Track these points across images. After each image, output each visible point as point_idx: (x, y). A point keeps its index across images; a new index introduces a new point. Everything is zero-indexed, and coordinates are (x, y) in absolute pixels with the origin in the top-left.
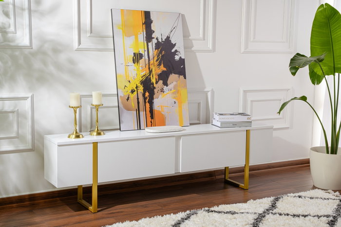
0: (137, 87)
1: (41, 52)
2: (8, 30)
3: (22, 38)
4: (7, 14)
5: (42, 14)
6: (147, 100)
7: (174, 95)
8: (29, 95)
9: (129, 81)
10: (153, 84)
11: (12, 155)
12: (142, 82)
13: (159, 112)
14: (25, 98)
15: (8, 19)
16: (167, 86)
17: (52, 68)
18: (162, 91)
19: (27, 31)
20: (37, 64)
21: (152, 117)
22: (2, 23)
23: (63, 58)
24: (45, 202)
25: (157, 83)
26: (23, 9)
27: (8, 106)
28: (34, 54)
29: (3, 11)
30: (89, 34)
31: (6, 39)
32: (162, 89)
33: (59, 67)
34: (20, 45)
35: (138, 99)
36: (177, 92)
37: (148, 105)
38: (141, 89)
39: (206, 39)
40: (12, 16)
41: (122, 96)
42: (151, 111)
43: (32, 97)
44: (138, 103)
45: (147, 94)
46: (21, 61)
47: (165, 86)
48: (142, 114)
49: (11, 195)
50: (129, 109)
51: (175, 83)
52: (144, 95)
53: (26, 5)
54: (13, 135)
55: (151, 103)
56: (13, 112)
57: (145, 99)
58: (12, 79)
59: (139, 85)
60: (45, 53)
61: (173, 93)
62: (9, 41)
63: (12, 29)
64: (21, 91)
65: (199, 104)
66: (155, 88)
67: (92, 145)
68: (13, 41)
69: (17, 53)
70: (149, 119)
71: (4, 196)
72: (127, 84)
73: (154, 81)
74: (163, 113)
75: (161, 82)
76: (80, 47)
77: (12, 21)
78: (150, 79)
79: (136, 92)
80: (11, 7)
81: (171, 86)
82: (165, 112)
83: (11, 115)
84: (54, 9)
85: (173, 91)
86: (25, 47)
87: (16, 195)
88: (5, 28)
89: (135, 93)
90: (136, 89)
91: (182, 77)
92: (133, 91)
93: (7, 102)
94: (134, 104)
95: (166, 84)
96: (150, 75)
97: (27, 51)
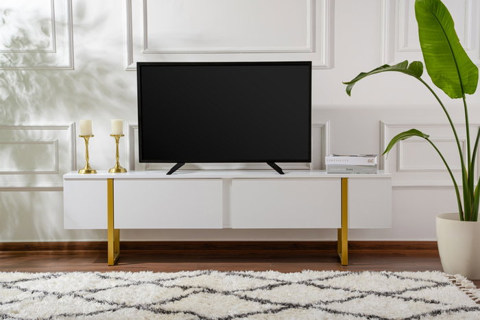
1: (84, 73)
2: (47, 49)
3: (62, 58)
4: (45, 32)
5: (86, 29)
8: (70, 124)
11: (50, 193)
14: (65, 128)
15: (47, 37)
17: (97, 93)
19: (67, 49)
20: (80, 88)
22: (41, 41)
23: (110, 79)
24: (86, 253)
26: (63, 25)
27: (46, 136)
28: (75, 76)
29: (42, 28)
30: (142, 51)
31: (44, 60)
33: (106, 91)
34: (59, 65)
39: (317, 50)
40: (51, 34)
43: (74, 126)
46: (61, 84)
49: (49, 240)
53: (66, 21)
54: (52, 169)
56: (51, 143)
58: (52, 104)
60: (88, 75)
62: (48, 62)
63: (51, 48)
64: (61, 118)
67: (106, 181)
68: (53, 60)
69: (57, 75)
71: (42, 240)
76: (130, 66)
77: (51, 39)
80: (50, 22)
83: (49, 145)
84: (100, 22)
86: (65, 68)
87: (55, 240)
88: (44, 47)
93: (46, 132)
97: (67, 73)
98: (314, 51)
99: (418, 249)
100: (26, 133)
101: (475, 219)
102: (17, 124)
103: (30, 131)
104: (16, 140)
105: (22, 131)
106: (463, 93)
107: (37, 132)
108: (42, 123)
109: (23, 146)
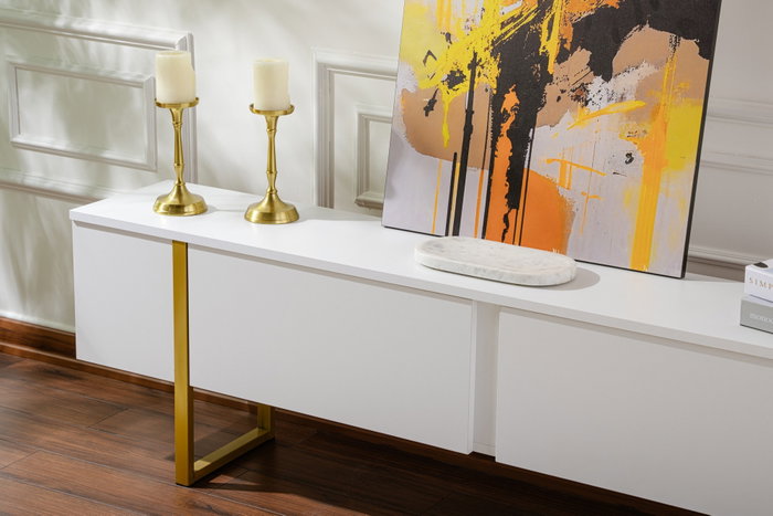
0: (473, 65)
6: (506, 126)
7: (633, 126)
9: (448, 36)
10: (544, 60)
12: (500, 48)
13: (549, 187)
14: (166, 47)
16: (607, 78)
18: (580, 95)
21: (514, 199)
25: (563, 56)
27: (128, 63)
32: (584, 88)
35: (469, 113)
36: (652, 111)
37: (505, 146)
38: (490, 73)
41: (411, 90)
42: (516, 174)
43: (187, 45)
44: (468, 129)
45: (511, 100)
47: (599, 79)
48: (475, 178)
50: (425, 146)
51: (646, 70)
52: (496, 101)
55: (521, 140)
56: (138, 85)
57: (498, 117)
59: (484, 56)
61: (630, 115)
66: (549, 78)
67: (171, 247)
70: (500, 205)
72: (439, 47)
73: (550, 46)
74: (563, 192)
75: (582, 57)
78: (535, 40)
79: (467, 83)
81: (624, 82)
82: (574, 190)
85: (631, 103)
89: (464, 87)
90: (467, 73)
91: (690, 46)
92: (454, 79)
93: (127, 53)
94: (448, 132)
95: (602, 67)
96: (539, 19)
100: (85, 49)
102: (60, 23)
103: (92, 43)
104: (63, 66)
105: (75, 42)
107: (108, 48)
109: (80, 85)
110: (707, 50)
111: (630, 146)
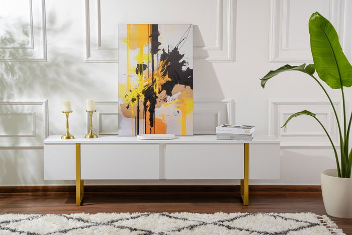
0: (138, 96)
1: (55, 64)
2: (27, 46)
3: (38, 53)
4: (26, 33)
5: (56, 32)
6: (148, 109)
7: (178, 105)
8: (44, 101)
9: (131, 91)
10: (155, 93)
11: (29, 151)
12: (144, 92)
13: (160, 121)
14: (41, 103)
15: (27, 38)
16: (171, 96)
17: (64, 78)
18: (165, 100)
19: (42, 47)
20: (51, 74)
21: (152, 125)
22: (23, 41)
23: (74, 69)
24: (55, 194)
25: (160, 92)
26: (39, 29)
27: (27, 109)
28: (49, 66)
29: (23, 31)
30: (97, 48)
31: (25, 54)
32: (166, 98)
33: (70, 77)
34: (36, 58)
35: (138, 107)
36: (182, 101)
37: (148, 113)
38: (142, 98)
40: (30, 35)
41: (123, 104)
42: (152, 119)
43: (47, 103)
44: (138, 111)
45: (148, 103)
46: (38, 72)
47: (169, 96)
48: (142, 122)
49: (29, 185)
50: (128, 116)
51: (179, 93)
52: (145, 104)
53: (41, 26)
54: (31, 134)
55: (152, 111)
56: (30, 114)
57: (146, 107)
58: (30, 86)
59: (140, 94)
60: (58, 65)
61: (177, 103)
62: (28, 56)
63: (30, 45)
64: (38, 97)
65: (216, 115)
66: (157, 97)
67: (75, 145)
68: (31, 55)
69: (34, 65)
70: (149, 126)
71: (23, 185)
72: (129, 93)
73: (156, 90)
74: (163, 121)
75: (164, 92)
76: (88, 59)
77: (30, 39)
78: (153, 89)
79: (137, 101)
80: (29, 27)
81: (175, 96)
82: (166, 121)
83: (29, 116)
84: (66, 27)
85: (177, 100)
86: (40, 60)
87: (33, 185)
88: (25, 45)
89: (136, 102)
90: (137, 98)
91: (188, 87)
92: (133, 100)
93: (26, 107)
94: (134, 112)
95: (169, 93)
96: (153, 85)
97: (42, 64)
98: (221, 49)
99: (294, 191)
100: (12, 107)
101: (349, 177)
102: (5, 101)
103: (14, 105)
104: (5, 112)
105: (8, 106)
106: (342, 86)
107: (20, 106)
108: (24, 100)
109: (10, 117)
110: (192, 88)
111: (178, 110)
